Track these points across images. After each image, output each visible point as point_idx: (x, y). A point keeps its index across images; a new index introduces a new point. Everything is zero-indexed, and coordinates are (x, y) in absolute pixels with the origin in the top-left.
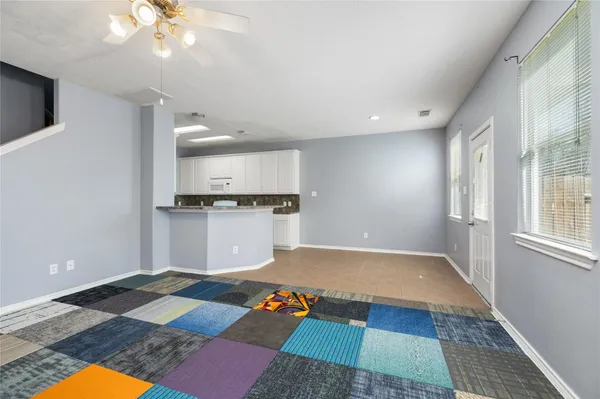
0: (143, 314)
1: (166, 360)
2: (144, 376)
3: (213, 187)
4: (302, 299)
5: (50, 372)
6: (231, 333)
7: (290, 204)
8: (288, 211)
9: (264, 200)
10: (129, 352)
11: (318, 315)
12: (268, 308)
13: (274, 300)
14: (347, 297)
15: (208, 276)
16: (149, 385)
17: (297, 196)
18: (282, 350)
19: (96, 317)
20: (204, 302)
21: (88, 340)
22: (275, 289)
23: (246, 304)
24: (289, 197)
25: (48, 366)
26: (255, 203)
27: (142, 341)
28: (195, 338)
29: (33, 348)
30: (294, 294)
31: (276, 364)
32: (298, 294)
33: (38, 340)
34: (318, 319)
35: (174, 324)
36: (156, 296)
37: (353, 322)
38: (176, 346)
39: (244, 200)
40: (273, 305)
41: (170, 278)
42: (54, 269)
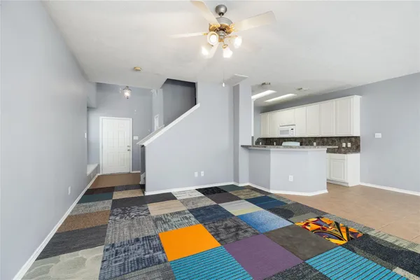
0: (227, 207)
1: (230, 235)
2: (218, 239)
3: (282, 132)
4: (343, 230)
5: (187, 221)
6: (273, 235)
7: (349, 145)
8: (347, 151)
9: (322, 141)
10: (216, 224)
11: (356, 248)
12: (307, 227)
13: (314, 223)
14: (404, 244)
15: (270, 194)
16: (219, 245)
17: (357, 138)
18: (307, 262)
19: (208, 202)
20: (262, 209)
21: (202, 212)
22: (320, 215)
23: (291, 219)
24: (348, 139)
25: (187, 218)
26: (315, 144)
27: (223, 221)
28: (249, 229)
29: (184, 208)
30: (337, 224)
31: (298, 270)
32: (341, 225)
33: (187, 205)
34: (354, 252)
35: (241, 217)
36: (237, 198)
37: (399, 271)
38: (237, 230)
39: (305, 142)
40: (312, 227)
41: (248, 190)
42: (196, 174)
